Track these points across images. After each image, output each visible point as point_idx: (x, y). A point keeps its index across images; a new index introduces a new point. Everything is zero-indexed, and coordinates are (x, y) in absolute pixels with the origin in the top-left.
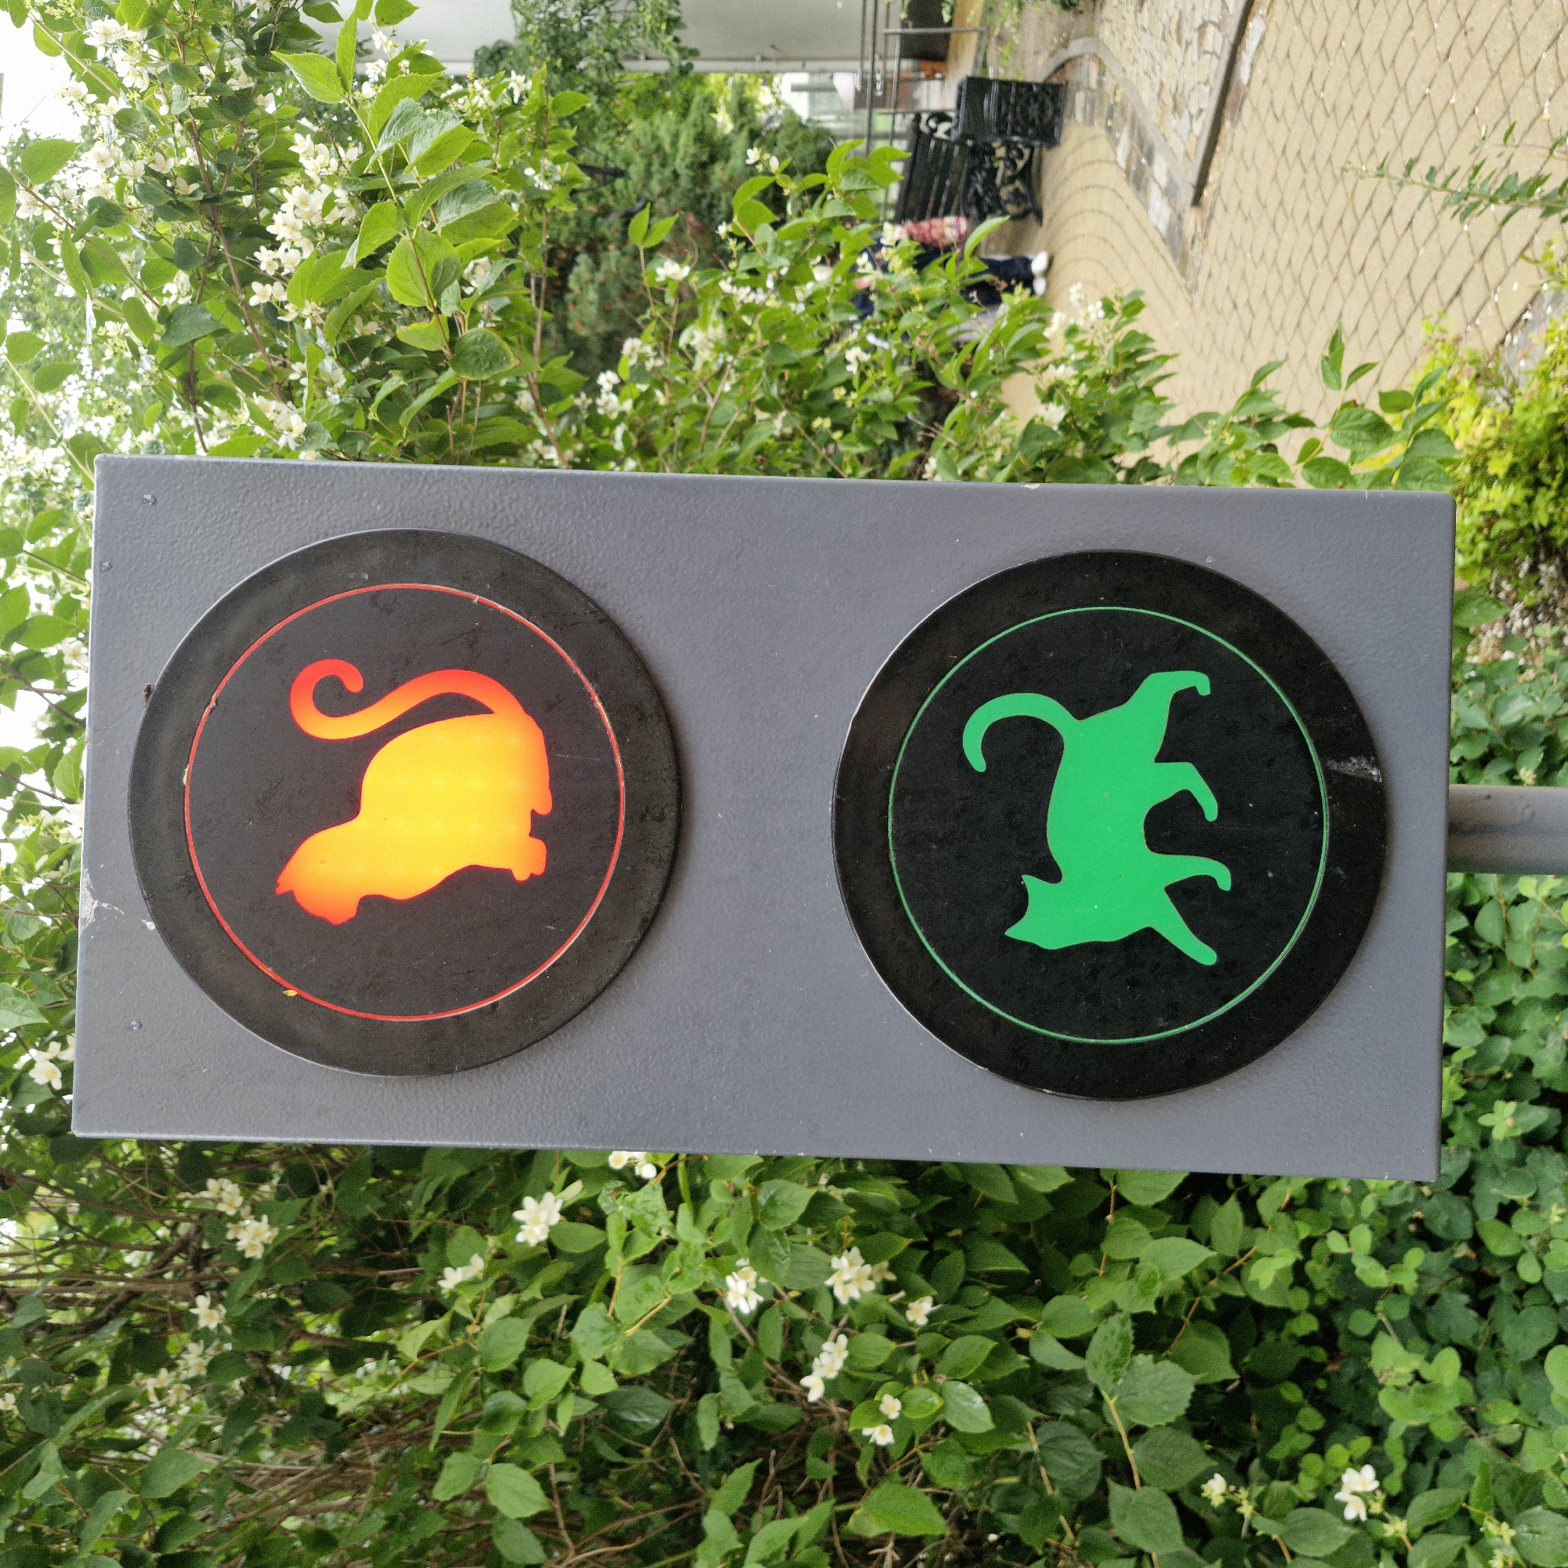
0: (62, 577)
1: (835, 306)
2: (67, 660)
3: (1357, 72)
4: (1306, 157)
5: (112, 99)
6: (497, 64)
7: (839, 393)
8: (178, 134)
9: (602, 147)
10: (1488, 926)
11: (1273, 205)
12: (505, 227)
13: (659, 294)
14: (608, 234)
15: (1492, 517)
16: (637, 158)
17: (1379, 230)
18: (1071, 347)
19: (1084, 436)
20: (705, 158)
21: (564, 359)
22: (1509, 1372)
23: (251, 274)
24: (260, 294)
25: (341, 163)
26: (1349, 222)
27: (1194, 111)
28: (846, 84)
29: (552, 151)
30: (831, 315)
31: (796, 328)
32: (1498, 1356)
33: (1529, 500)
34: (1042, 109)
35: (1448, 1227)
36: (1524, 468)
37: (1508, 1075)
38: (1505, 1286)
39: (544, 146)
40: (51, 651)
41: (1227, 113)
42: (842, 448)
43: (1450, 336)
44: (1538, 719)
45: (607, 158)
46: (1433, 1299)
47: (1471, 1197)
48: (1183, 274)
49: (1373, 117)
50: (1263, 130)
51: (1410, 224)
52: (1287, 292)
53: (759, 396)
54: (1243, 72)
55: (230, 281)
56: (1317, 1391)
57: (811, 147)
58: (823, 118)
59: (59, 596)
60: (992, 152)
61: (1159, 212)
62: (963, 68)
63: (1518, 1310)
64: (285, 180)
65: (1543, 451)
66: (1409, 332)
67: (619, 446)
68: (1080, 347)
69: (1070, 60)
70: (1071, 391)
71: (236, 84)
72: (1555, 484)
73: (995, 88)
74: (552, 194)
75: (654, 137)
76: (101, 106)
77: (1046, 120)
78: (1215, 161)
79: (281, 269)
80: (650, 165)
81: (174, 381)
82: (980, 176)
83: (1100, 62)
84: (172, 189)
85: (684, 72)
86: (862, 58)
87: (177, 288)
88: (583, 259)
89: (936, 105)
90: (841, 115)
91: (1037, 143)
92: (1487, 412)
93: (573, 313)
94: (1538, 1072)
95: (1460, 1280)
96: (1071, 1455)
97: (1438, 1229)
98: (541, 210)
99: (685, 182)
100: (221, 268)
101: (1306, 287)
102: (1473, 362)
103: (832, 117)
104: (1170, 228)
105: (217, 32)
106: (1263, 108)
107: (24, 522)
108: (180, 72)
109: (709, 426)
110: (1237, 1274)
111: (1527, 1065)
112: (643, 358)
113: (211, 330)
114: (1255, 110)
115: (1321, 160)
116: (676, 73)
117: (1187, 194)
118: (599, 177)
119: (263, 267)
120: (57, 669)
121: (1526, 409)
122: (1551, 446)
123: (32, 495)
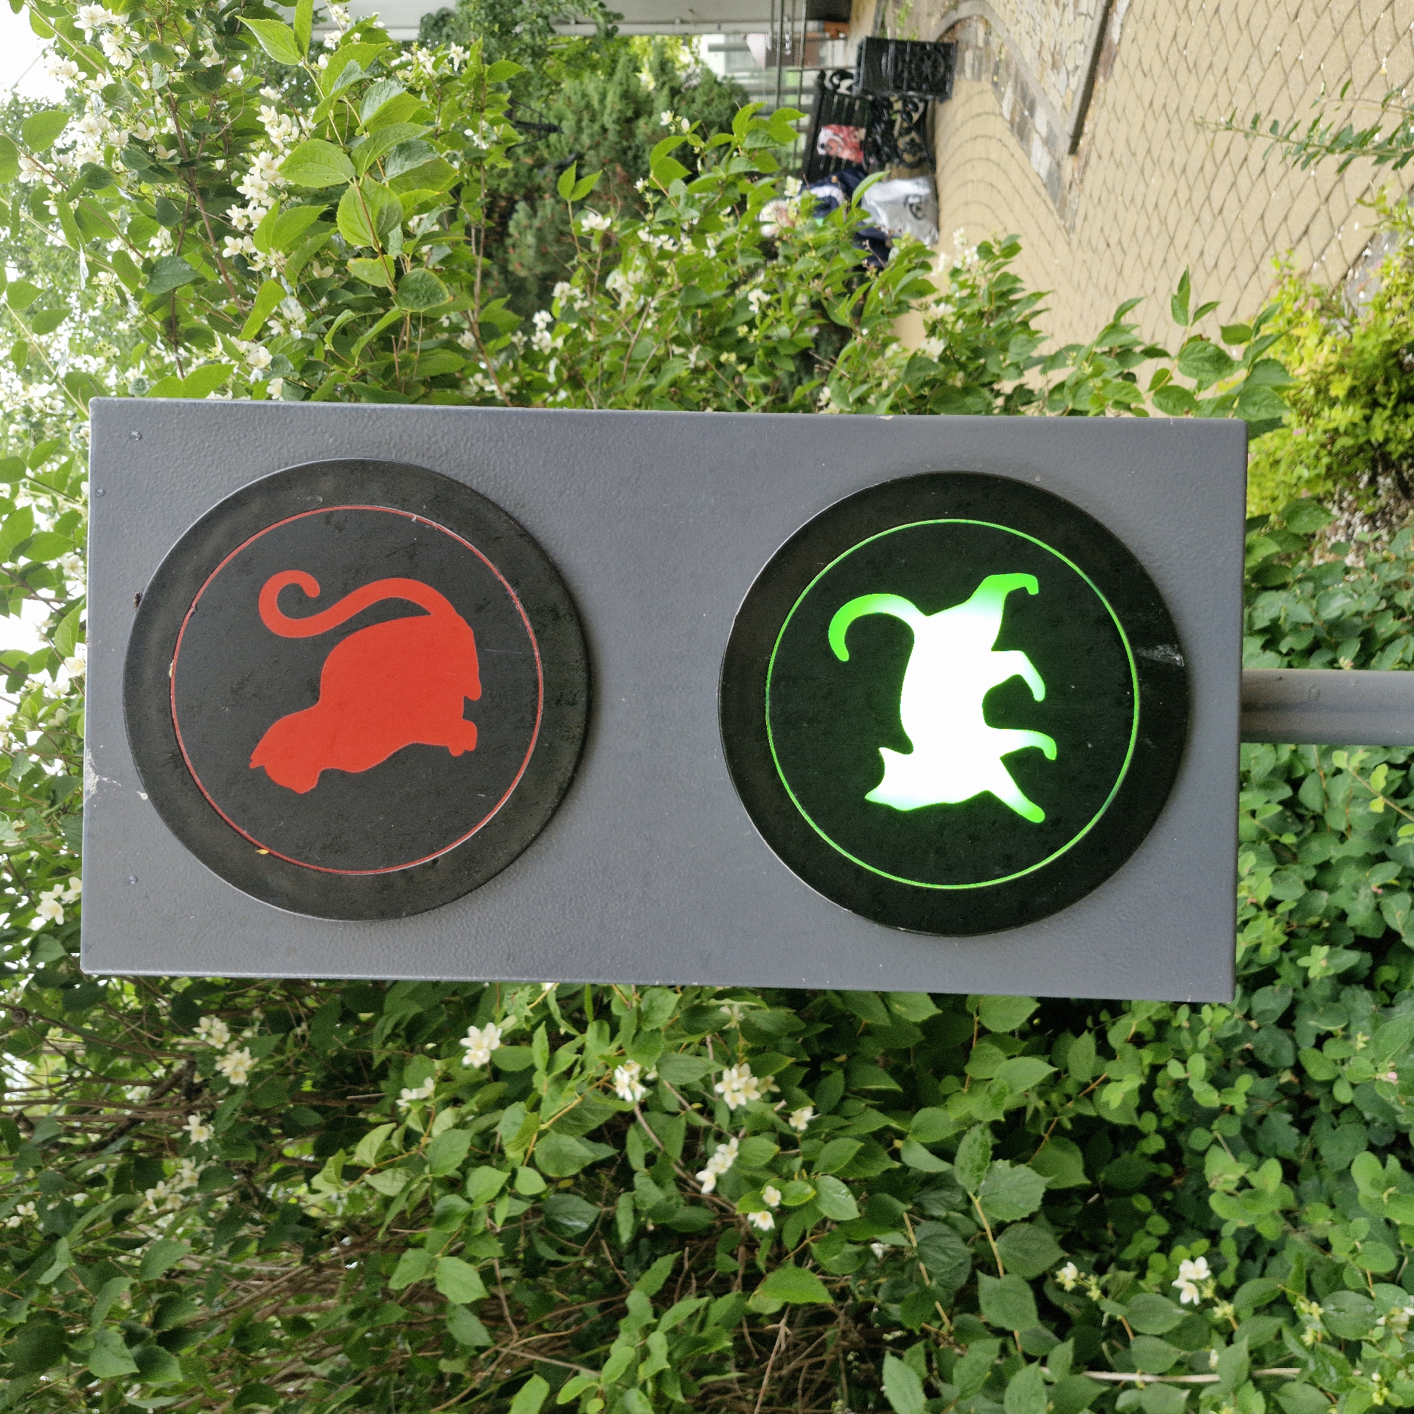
0: (60, 499)
1: (742, 252)
2: (66, 572)
3: (1216, 30)
4: (1171, 109)
5: (100, 76)
6: (440, 29)
7: (742, 330)
8: (158, 106)
9: (537, 105)
10: (1310, 795)
11: (1141, 153)
12: (448, 184)
13: (585, 243)
14: (543, 184)
15: (1335, 434)
16: (570, 115)
17: (1236, 176)
18: (955, 286)
19: (962, 367)
20: (630, 114)
21: (503, 301)
22: (1326, 1181)
23: (223, 229)
24: (232, 247)
25: (301, 132)
26: (1209, 168)
27: (1070, 67)
28: (758, 44)
29: (489, 114)
30: (739, 259)
31: (708, 272)
32: (1318, 1168)
33: (1367, 419)
34: (935, 66)
35: (1273, 1056)
36: (1363, 391)
37: (1326, 925)
38: (1324, 1107)
39: (482, 110)
40: (52, 565)
41: (1100, 69)
42: (746, 379)
43: (1296, 273)
44: (1359, 614)
45: (541, 115)
46: (1262, 1119)
47: (1293, 1029)
48: (1062, 216)
49: (1230, 72)
50: (1133, 85)
51: (1263, 170)
52: (1155, 231)
53: (675, 333)
54: (1114, 32)
55: (206, 236)
56: (1165, 1202)
57: (726, 103)
58: (737, 75)
59: (58, 517)
60: (890, 105)
61: (1041, 159)
62: (864, 29)
63: (1334, 1127)
64: (253, 146)
65: (1380, 375)
66: (1263, 267)
67: (552, 379)
68: (963, 285)
69: (959, 21)
70: (949, 327)
71: (208, 62)
72: (1390, 405)
73: (892, 47)
74: (489, 153)
75: (584, 95)
76: (90, 82)
77: (939, 76)
78: (1090, 112)
79: (250, 225)
80: (580, 121)
81: (157, 324)
82: (880, 128)
83: (987, 23)
84: (153, 155)
85: (610, 34)
86: (773, 21)
87: (160, 242)
88: (522, 206)
89: (840, 63)
90: (754, 72)
91: (930, 97)
92: (1329, 339)
93: (513, 256)
94: (1351, 921)
95: (1285, 1102)
96: (944, 1251)
97: (1265, 1057)
98: (478, 167)
99: (612, 136)
100: (198, 225)
101: (1171, 229)
102: (1317, 295)
103: (747, 74)
104: (1050, 174)
105: (190, 14)
106: (1133, 64)
107: (26, 451)
108: (159, 52)
109: (630, 360)
110: (1090, 1096)
111: (1343, 916)
112: (571, 300)
113: (191, 278)
114: (1125, 66)
115: (1184, 113)
116: (603, 35)
117: (1064, 144)
118: (535, 132)
119: (234, 223)
120: (57, 580)
121: (1364, 337)
122: (1386, 370)
123: (33, 425)
